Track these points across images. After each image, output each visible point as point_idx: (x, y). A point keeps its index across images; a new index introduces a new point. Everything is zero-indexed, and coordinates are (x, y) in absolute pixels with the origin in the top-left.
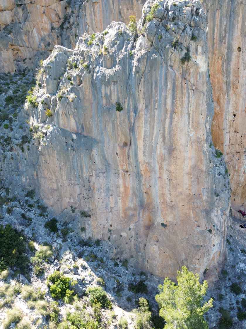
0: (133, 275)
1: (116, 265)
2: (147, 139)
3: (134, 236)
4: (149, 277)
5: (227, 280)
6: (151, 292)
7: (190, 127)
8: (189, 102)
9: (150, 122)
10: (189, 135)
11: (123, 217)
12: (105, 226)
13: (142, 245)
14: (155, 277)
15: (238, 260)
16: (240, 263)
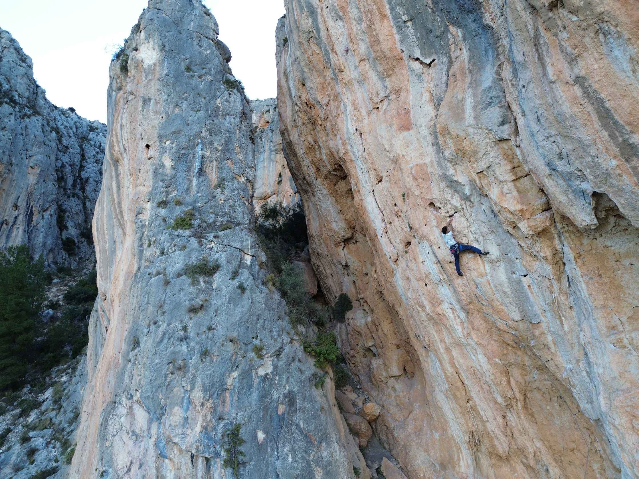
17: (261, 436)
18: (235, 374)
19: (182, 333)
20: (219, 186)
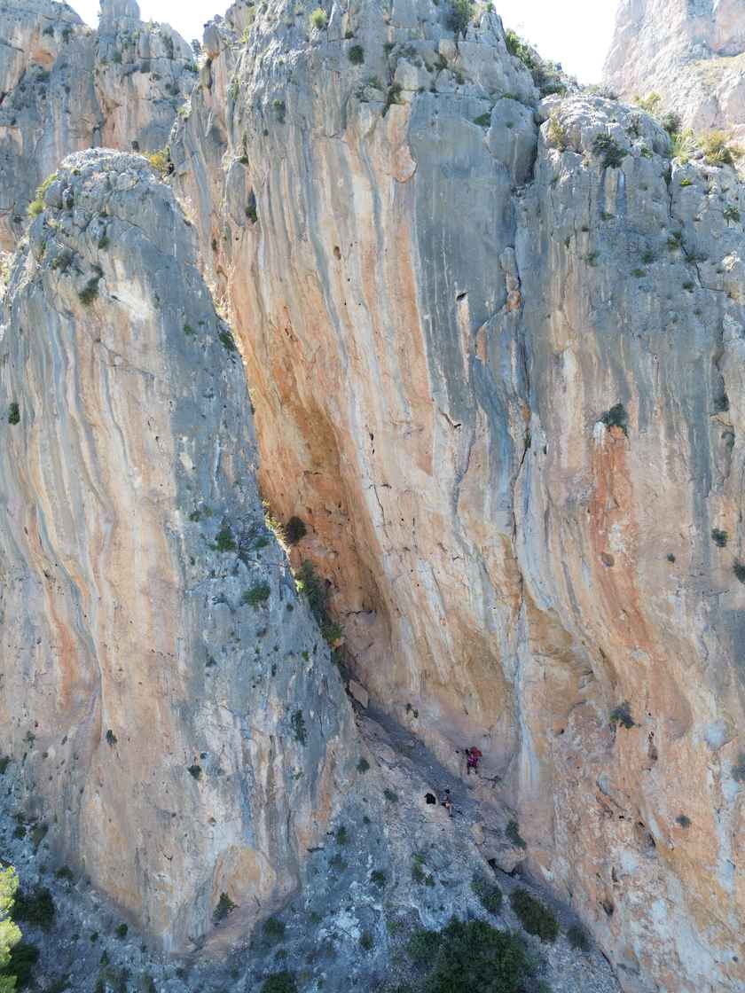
0: (42, 870)
1: (19, 833)
2: (54, 493)
3: (67, 760)
4: (77, 887)
5: (273, 954)
6: (63, 929)
7: (129, 460)
8: (109, 399)
9: (51, 448)
10: (132, 484)
11: (61, 705)
12: (21, 724)
13: (75, 790)
14: (93, 892)
15: (342, 903)
16: (342, 913)
17: (312, 713)
18: (294, 677)
19: (256, 655)
20: (237, 483)
